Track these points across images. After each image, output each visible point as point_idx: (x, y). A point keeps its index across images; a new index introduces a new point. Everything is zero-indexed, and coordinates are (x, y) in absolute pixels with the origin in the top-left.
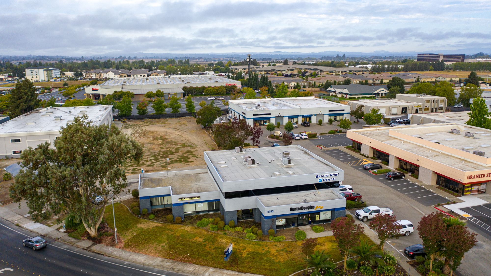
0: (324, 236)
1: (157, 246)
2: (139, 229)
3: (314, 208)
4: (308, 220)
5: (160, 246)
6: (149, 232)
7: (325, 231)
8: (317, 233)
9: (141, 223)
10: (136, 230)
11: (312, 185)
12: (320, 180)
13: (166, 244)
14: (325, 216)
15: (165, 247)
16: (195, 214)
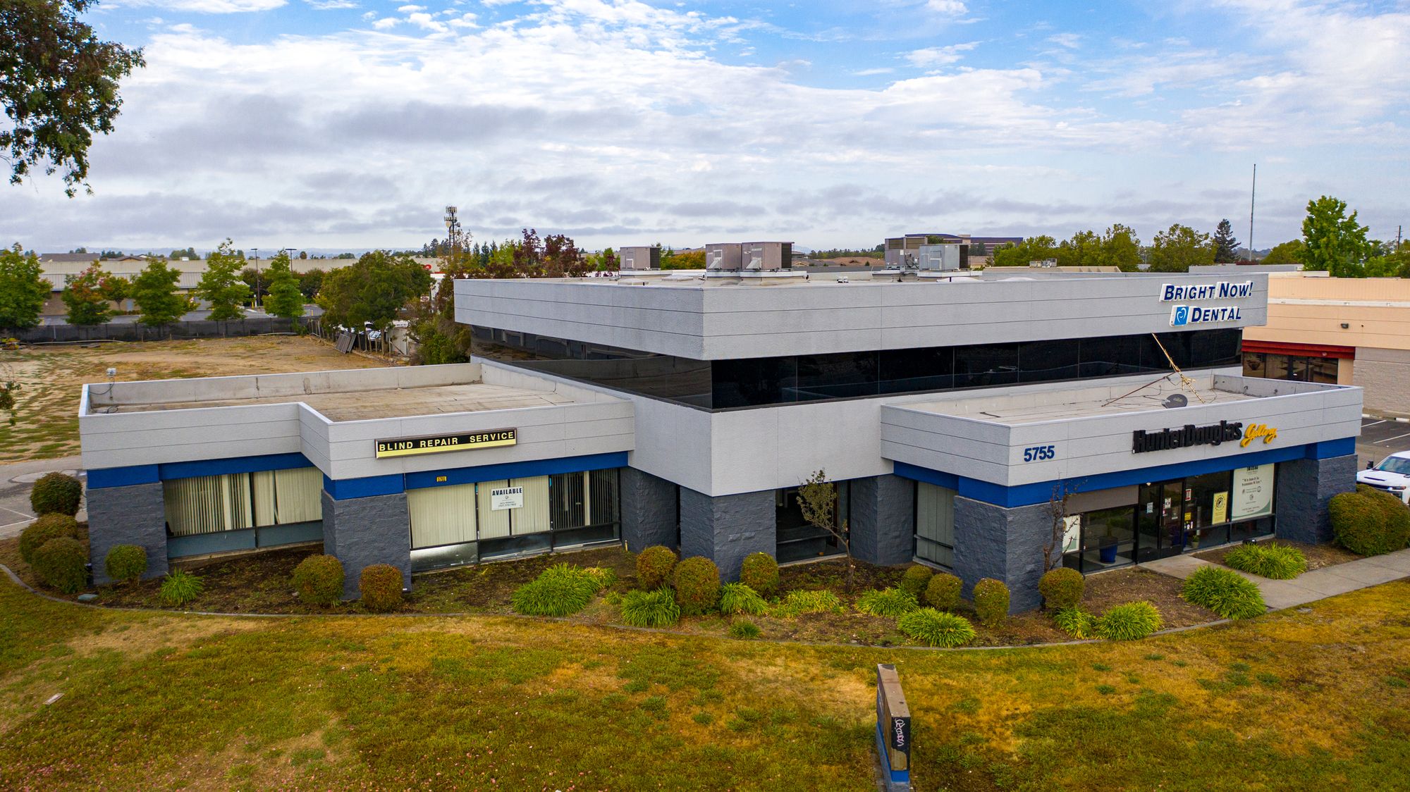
1: (258, 760)
2: (87, 664)
4: (1182, 521)
5: (282, 760)
6: (172, 671)
8: (1288, 582)
9: (99, 631)
10: (57, 671)
11: (1145, 339)
13: (330, 740)
14: (1247, 497)
15: (331, 757)
16: (475, 556)
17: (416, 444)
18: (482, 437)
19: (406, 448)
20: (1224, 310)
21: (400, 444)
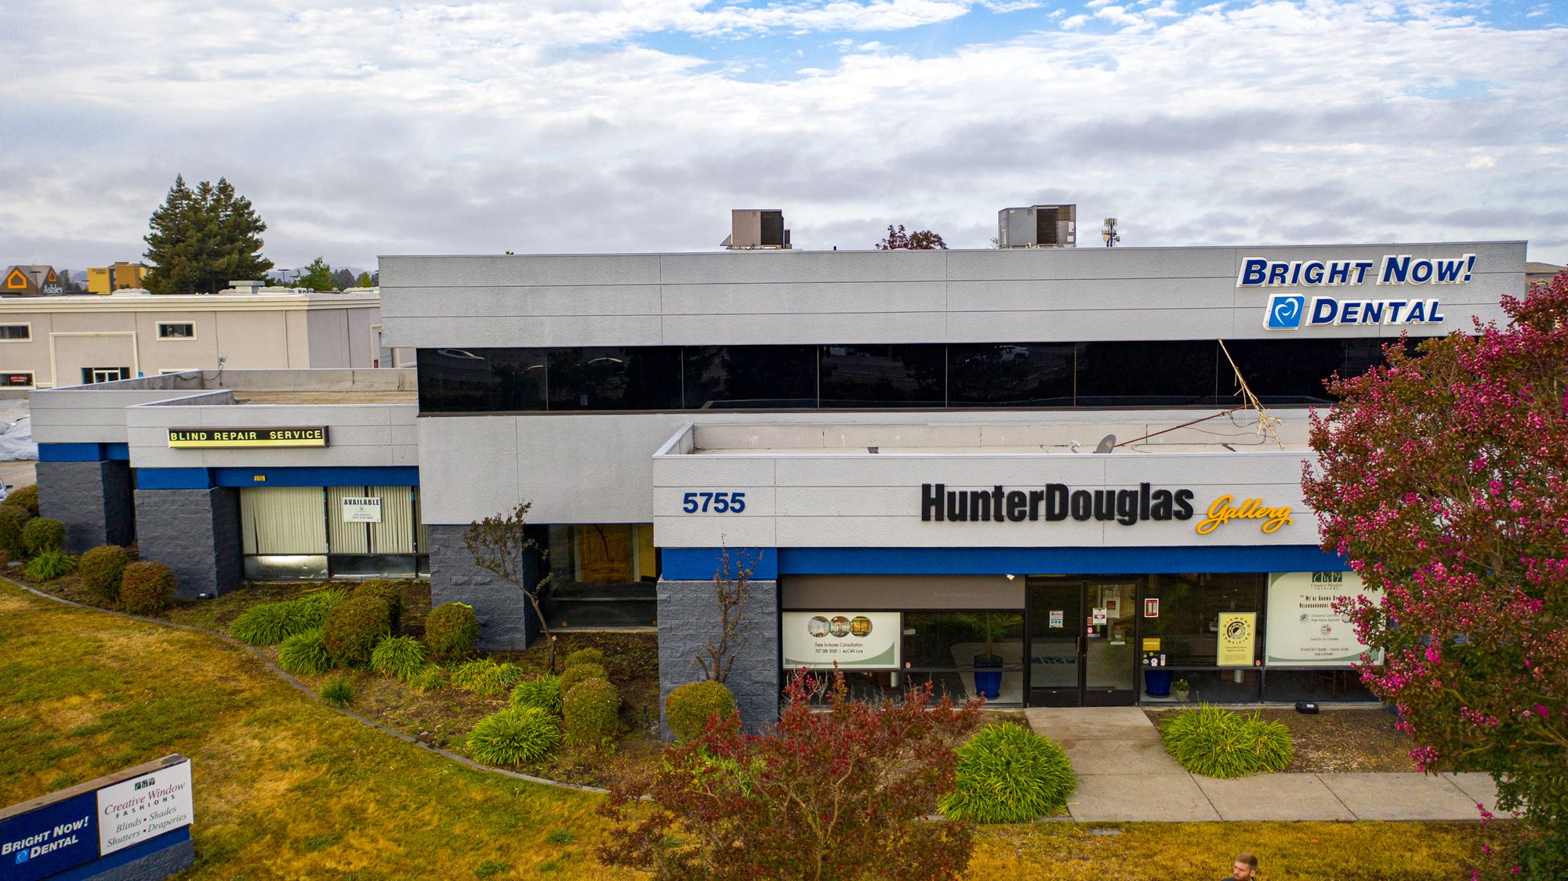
0: (1290, 814)
3: (1187, 513)
4: (1139, 651)
7: (1298, 765)
8: (1206, 782)
11: (1206, 348)
12: (1287, 314)
14: (1314, 629)
16: (325, 571)
17: (210, 435)
18: (284, 434)
19: (199, 439)
20: (1396, 306)
21: (193, 434)
